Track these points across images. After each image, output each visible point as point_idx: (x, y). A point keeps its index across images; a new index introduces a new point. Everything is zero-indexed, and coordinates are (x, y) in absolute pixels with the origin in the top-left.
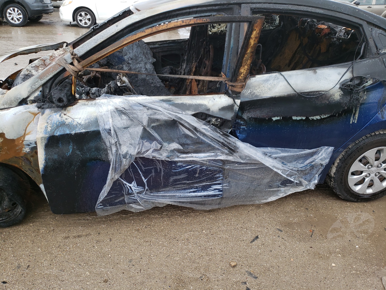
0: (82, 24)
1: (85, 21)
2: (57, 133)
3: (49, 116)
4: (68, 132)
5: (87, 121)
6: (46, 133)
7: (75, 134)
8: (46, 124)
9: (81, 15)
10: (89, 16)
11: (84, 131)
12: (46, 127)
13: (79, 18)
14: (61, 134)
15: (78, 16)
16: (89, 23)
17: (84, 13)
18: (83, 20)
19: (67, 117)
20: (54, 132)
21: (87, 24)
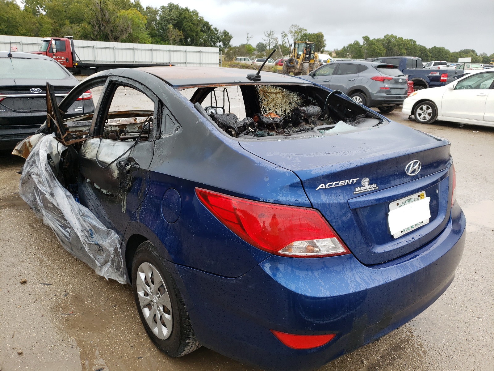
0: (420, 119)
1: (424, 115)
9: (422, 109)
10: (430, 111)
13: (419, 111)
15: (418, 109)
16: (428, 118)
17: (426, 106)
18: (423, 114)
21: (426, 119)
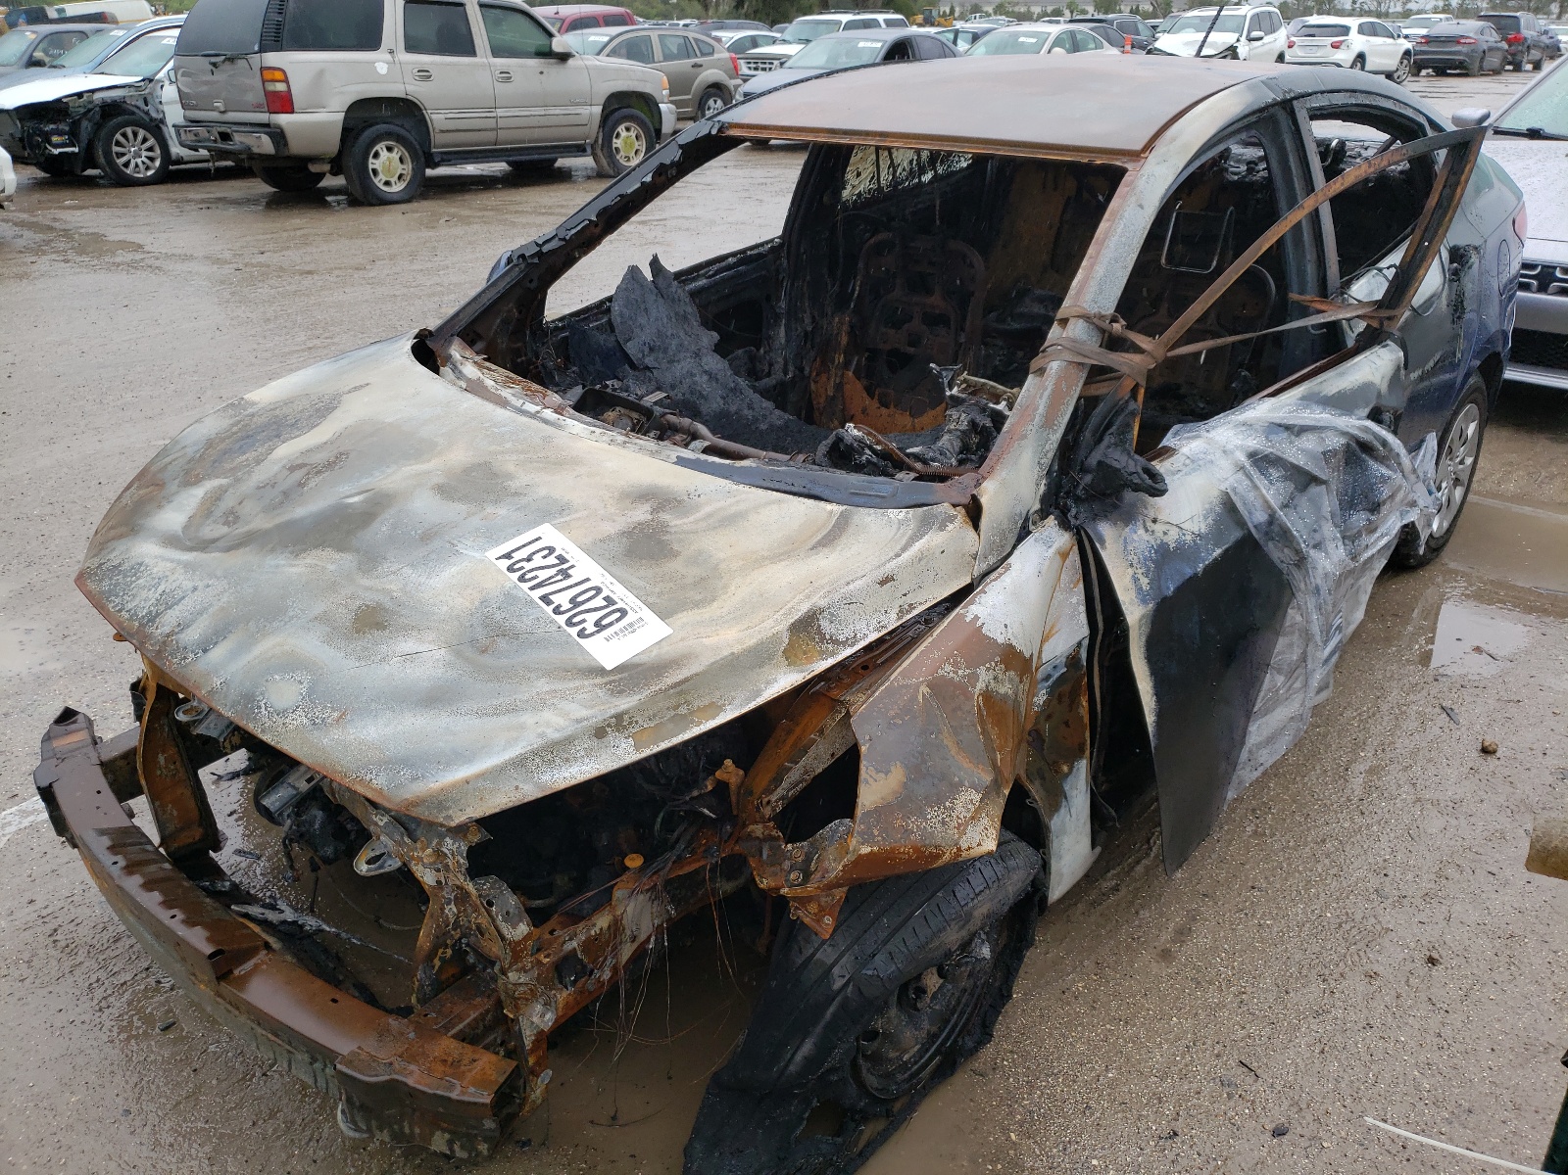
2: (1168, 588)
3: (1122, 542)
4: (1189, 572)
5: (1210, 521)
6: (1144, 601)
7: (1206, 569)
8: (1130, 571)
11: (1218, 552)
12: (1136, 580)
14: (1178, 583)
19: (1165, 528)
20: (1159, 588)
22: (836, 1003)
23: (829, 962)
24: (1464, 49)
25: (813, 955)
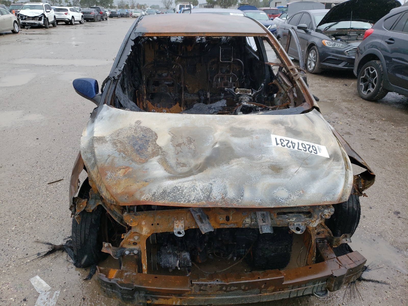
22: (357, 213)
23: (352, 206)
24: (93, 15)
25: (349, 206)
